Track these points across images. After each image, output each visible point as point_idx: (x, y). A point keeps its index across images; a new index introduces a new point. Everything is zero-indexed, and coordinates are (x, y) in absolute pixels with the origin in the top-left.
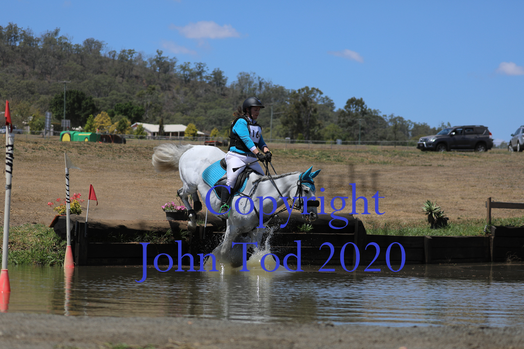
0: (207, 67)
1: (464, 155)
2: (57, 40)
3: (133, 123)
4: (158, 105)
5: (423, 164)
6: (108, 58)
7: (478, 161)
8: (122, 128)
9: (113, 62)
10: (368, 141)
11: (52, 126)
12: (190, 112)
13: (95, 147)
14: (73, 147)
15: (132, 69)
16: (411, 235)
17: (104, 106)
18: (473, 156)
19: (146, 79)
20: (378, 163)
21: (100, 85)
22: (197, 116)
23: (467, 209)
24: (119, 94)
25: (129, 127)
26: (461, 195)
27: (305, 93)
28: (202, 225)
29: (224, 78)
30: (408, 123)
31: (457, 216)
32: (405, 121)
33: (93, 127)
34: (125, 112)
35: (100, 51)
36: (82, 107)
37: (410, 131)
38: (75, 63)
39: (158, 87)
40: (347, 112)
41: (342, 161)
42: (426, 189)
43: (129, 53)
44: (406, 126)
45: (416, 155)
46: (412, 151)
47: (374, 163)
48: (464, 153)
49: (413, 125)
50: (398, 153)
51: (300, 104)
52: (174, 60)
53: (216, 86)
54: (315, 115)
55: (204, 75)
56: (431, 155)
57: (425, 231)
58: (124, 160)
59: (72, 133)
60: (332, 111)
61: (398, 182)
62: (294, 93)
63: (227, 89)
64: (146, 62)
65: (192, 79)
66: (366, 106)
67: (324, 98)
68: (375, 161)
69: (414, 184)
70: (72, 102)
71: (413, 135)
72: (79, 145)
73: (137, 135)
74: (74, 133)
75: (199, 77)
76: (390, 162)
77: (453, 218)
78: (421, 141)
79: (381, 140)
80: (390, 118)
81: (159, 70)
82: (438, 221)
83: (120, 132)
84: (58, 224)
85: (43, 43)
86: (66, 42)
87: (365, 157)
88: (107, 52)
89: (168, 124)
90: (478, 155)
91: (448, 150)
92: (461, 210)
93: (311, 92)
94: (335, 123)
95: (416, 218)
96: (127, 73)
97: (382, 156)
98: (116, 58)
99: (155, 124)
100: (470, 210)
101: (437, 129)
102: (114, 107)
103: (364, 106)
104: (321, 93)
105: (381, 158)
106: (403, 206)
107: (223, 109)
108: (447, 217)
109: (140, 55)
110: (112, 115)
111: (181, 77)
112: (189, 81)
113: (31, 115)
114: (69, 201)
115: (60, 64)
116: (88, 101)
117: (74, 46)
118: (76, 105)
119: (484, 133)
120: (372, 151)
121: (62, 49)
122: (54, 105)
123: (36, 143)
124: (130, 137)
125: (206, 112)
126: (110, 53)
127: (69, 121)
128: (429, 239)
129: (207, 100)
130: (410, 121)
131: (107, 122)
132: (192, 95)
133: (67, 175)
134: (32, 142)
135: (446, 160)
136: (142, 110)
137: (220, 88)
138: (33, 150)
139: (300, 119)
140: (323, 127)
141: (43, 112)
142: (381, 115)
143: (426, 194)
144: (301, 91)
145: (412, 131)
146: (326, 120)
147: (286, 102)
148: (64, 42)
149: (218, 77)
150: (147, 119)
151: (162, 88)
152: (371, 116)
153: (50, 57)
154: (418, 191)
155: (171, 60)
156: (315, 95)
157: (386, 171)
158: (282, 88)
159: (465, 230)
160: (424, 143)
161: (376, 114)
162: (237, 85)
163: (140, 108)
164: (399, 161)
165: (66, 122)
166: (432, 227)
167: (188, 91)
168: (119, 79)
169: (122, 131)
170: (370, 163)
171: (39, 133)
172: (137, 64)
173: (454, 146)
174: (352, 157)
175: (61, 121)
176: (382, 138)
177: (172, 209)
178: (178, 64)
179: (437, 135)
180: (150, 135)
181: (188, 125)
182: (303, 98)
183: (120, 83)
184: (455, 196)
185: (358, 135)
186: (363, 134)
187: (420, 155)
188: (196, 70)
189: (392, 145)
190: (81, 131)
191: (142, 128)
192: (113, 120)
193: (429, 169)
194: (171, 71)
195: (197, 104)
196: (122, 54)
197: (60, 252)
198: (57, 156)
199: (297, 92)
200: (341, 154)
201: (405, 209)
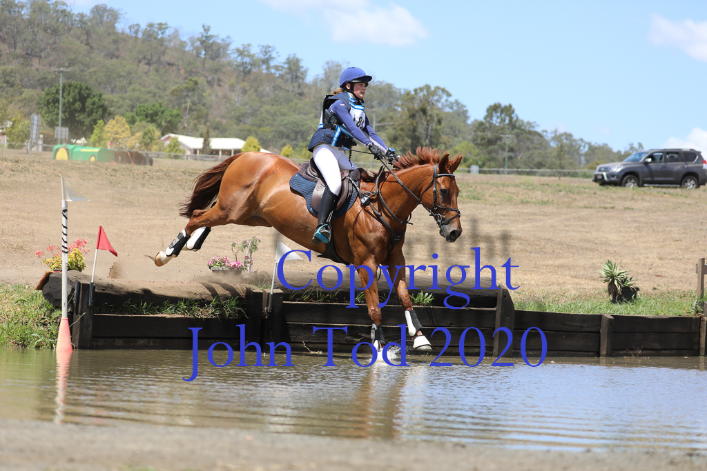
0: (277, 53)
1: (665, 193)
2: (51, 6)
3: (163, 134)
4: (202, 107)
5: (603, 205)
6: (127, 35)
7: (684, 203)
8: (148, 141)
9: (136, 41)
10: (519, 170)
11: (41, 136)
12: (249, 120)
13: (106, 169)
14: (73, 169)
15: (164, 53)
16: (582, 313)
17: (119, 108)
18: (677, 195)
19: (185, 68)
20: (534, 202)
21: (115, 75)
22: (260, 126)
23: (667, 275)
24: (143, 89)
25: (158, 140)
26: (658, 253)
27: (424, 95)
28: (267, 291)
29: (302, 70)
30: (580, 142)
31: (652, 285)
32: (575, 140)
33: (103, 140)
34: (152, 117)
35: (116, 25)
36: (87, 110)
37: (582, 155)
38: (78, 42)
39: (201, 80)
40: (487, 125)
41: (479, 199)
42: (605, 244)
43: (160, 29)
44: (577, 147)
45: (592, 192)
46: (585, 185)
47: (527, 202)
48: (664, 190)
49: (587, 147)
50: (565, 189)
51: (417, 111)
52: (228, 41)
53: (290, 80)
54: (439, 127)
55: (272, 63)
56: (614, 192)
57: (602, 306)
58: (149, 191)
59: (70, 147)
60: (465, 121)
61: (563, 232)
62: (408, 94)
63: (307, 85)
64: (185, 42)
65: (254, 70)
66: (516, 115)
67: (452, 103)
68: (528, 199)
69: (588, 236)
70: (71, 100)
71: (588, 161)
72: (82, 166)
73: (170, 152)
74: (75, 148)
75: (264, 67)
76: (552, 201)
77: (646, 288)
78: (600, 170)
79: (539, 168)
80: (553, 135)
81: (205, 55)
82: (623, 292)
83: (143, 148)
84: (49, 284)
85: (30, 10)
86: (65, 10)
87: (513, 193)
88: (127, 27)
89: (217, 136)
90: (684, 194)
91: (640, 185)
92: (658, 276)
93: (434, 93)
94: (469, 141)
95: (590, 287)
96: (155, 59)
97: (539, 192)
98: (140, 35)
99: (197, 137)
100: (672, 278)
101: (623, 153)
102: (134, 110)
103: (513, 115)
104: (449, 95)
105: (538, 195)
106: (570, 269)
107: (300, 116)
108: (637, 286)
109: (177, 31)
110: (132, 122)
111: (238, 66)
112: (249, 71)
113: (10, 120)
114: (66, 250)
115: (55, 43)
116: (96, 99)
117: (77, 16)
118: (78, 105)
119: (695, 160)
120: (524, 184)
121: (58, 20)
122: (45, 105)
123: (17, 162)
124: (158, 156)
125: (274, 120)
126: (130, 28)
127: (67, 129)
128: (610, 320)
129: (275, 102)
130: (582, 140)
131: (123, 132)
132: (254, 94)
133: (65, 211)
134: (11, 161)
135: (636, 201)
136: (178, 115)
137: (296, 85)
138: (12, 173)
139: (417, 133)
140: (451, 146)
141: (27, 115)
142: (539, 130)
143: (606, 251)
144: (418, 91)
145: (586, 154)
146: (456, 136)
147: (396, 108)
148: (61, 9)
149: (293, 68)
150: (184, 128)
151: (209, 83)
152: (523, 130)
153: (40, 31)
154: (594, 246)
155: (222, 40)
156: (440, 98)
157: (546, 215)
158: (389, 86)
159: (664, 306)
160: (605, 174)
161: (531, 129)
162: (322, 80)
163: (175, 112)
164: (566, 200)
165: (61, 132)
166: (614, 301)
167: (248, 88)
168: (143, 67)
169: (147, 145)
170: (522, 202)
171: (21, 147)
172: (172, 44)
173: (649, 179)
174: (495, 193)
175: (54, 129)
176: (540, 165)
177: (221, 266)
178: (233, 47)
179: (623, 163)
180: (188, 153)
181: (247, 140)
182: (421, 101)
183: (146, 73)
184: (649, 255)
185: (504, 159)
186: (510, 158)
187: (598, 192)
188: (262, 56)
189: (554, 176)
190: (85, 145)
191: (178, 142)
192: (133, 129)
193: (611, 214)
194: (224, 56)
195: (261, 106)
196: (149, 29)
197: (51, 328)
198: (48, 181)
199: (413, 93)
200: (478, 187)
201: (573, 273)
